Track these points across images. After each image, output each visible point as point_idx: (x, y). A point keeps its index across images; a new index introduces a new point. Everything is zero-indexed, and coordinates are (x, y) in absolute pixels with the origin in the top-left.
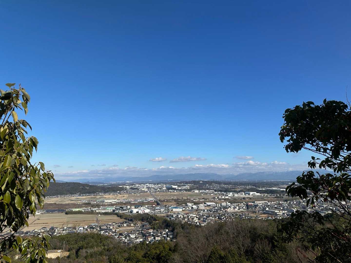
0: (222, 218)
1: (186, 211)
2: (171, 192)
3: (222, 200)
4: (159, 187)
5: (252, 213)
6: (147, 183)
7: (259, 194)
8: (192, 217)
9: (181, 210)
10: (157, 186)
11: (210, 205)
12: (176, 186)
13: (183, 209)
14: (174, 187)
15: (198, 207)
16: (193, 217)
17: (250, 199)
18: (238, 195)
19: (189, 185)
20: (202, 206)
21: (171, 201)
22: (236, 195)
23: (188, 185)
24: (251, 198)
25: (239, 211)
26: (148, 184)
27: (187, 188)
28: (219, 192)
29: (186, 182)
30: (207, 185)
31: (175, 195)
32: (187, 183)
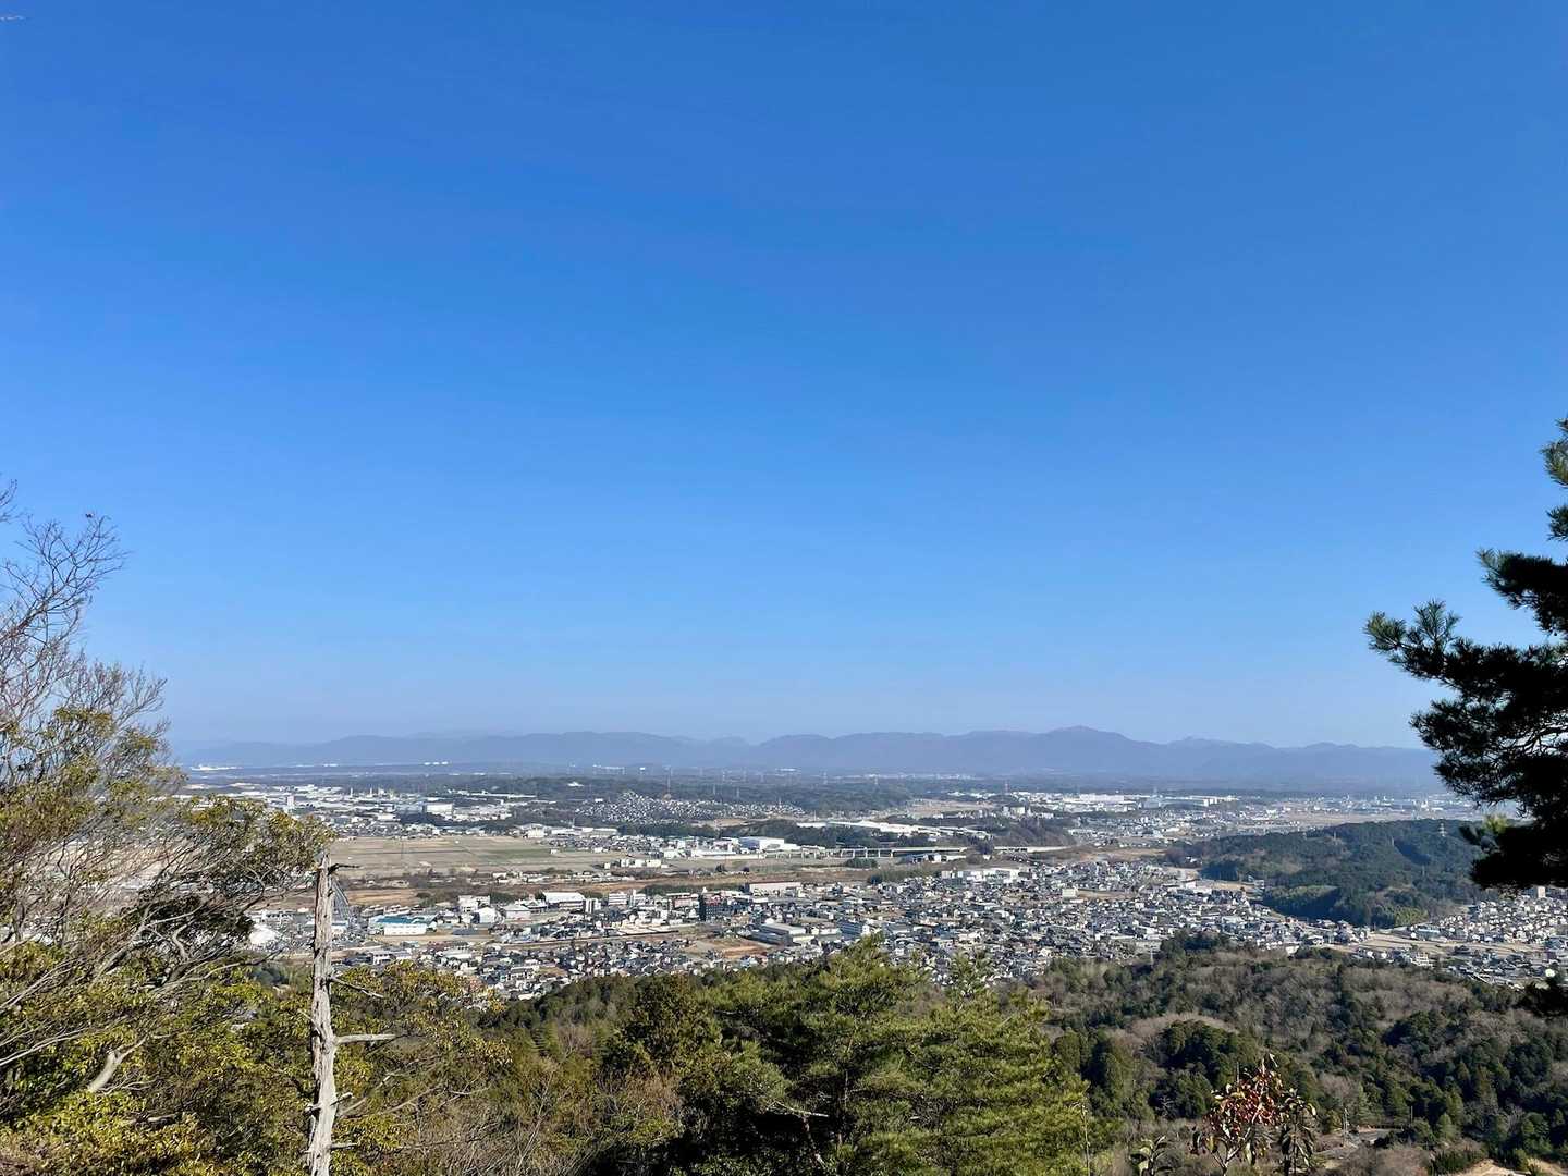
0: (573, 963)
1: (444, 934)
2: (412, 835)
3: (625, 878)
4: (362, 808)
5: (709, 937)
6: (305, 783)
7: (794, 847)
8: (450, 963)
9: (422, 929)
10: (357, 800)
11: (556, 905)
12: (449, 807)
13: (433, 925)
14: (434, 809)
15: (503, 914)
16: (456, 963)
17: (746, 870)
18: (704, 853)
19: (512, 800)
20: (517, 911)
21: (395, 883)
22: (698, 853)
23: (509, 796)
24: (748, 865)
25: (665, 929)
26: (310, 786)
27: (495, 818)
28: (638, 837)
29: (504, 782)
30: (597, 800)
31: (426, 853)
32: (505, 787)
